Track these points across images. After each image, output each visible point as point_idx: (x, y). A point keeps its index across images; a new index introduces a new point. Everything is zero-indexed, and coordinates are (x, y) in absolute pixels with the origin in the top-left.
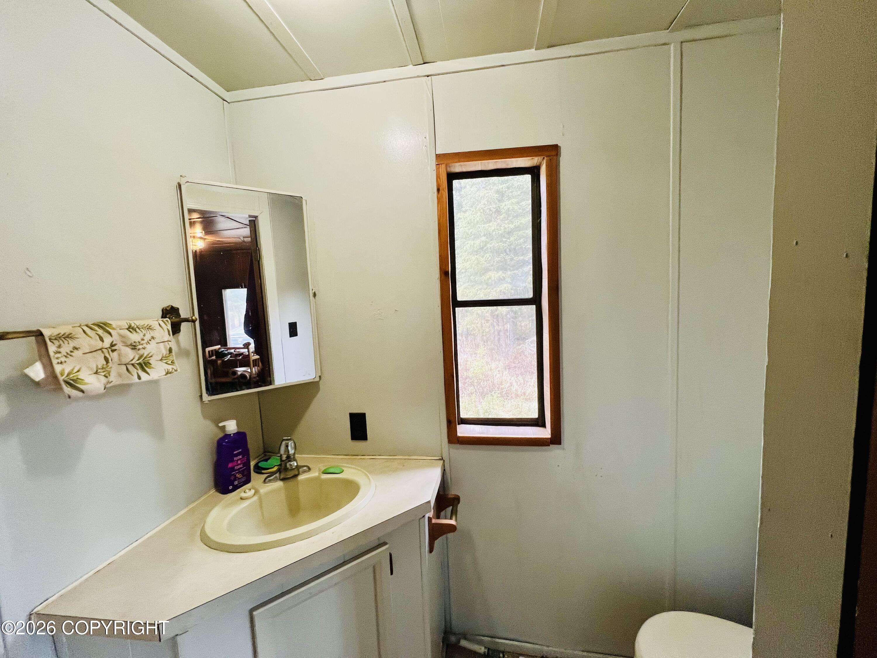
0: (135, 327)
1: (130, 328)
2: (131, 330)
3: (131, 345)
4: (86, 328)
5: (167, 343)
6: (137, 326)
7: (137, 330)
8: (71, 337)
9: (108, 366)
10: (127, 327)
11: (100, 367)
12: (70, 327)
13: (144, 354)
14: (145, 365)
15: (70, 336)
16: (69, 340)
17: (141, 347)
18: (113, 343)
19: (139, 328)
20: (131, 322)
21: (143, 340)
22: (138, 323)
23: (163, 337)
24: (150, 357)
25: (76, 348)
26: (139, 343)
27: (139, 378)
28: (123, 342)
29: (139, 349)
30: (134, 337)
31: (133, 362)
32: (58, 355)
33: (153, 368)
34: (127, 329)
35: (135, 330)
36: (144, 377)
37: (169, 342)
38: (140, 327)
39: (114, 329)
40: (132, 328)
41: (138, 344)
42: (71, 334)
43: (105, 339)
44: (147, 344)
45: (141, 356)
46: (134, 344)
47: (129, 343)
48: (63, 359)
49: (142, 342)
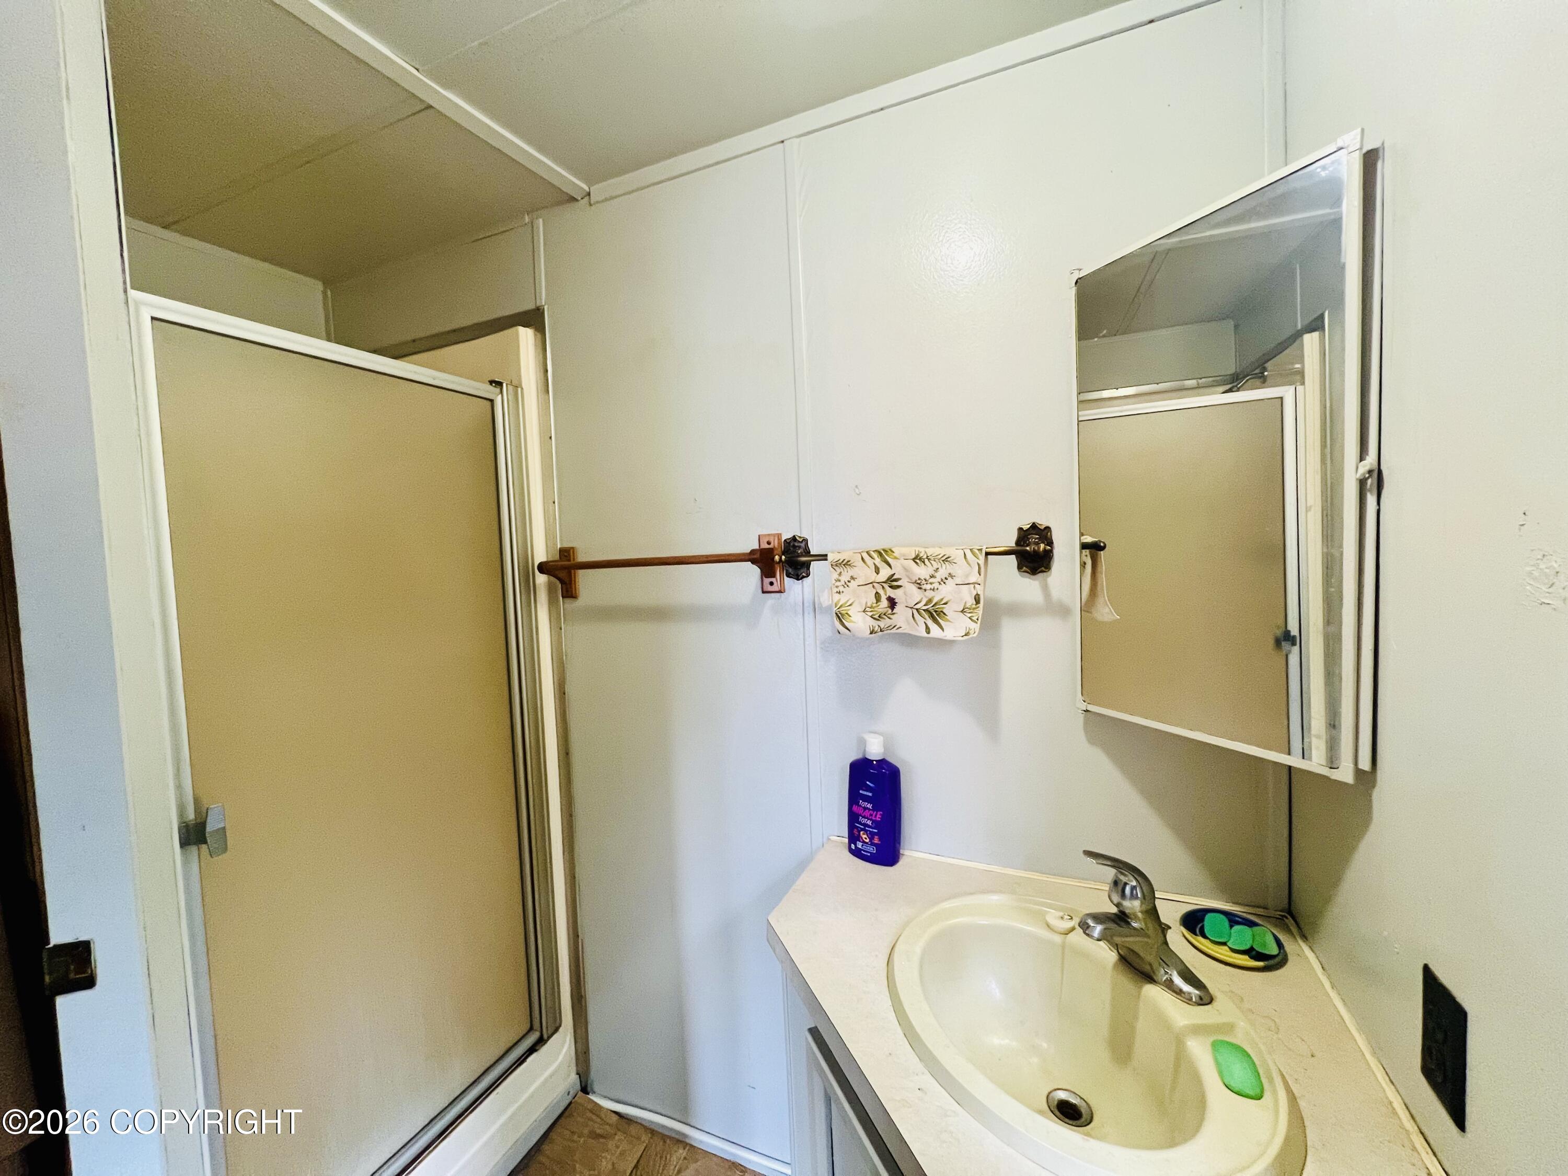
0: (925, 557)
1: (917, 559)
2: (918, 561)
3: (915, 582)
4: (865, 556)
5: (972, 586)
6: (927, 556)
7: (926, 561)
8: (850, 565)
9: (878, 606)
10: (914, 556)
11: (869, 605)
12: (851, 553)
13: (933, 597)
14: (937, 615)
15: (849, 563)
16: (849, 569)
17: (928, 587)
18: (895, 577)
19: (929, 560)
20: (922, 550)
21: (932, 576)
22: (930, 551)
23: (967, 576)
24: (944, 604)
25: (852, 578)
26: (926, 580)
27: (928, 630)
28: (908, 577)
29: (925, 590)
30: (922, 572)
31: (917, 606)
32: (838, 584)
33: (948, 621)
34: (914, 560)
35: (924, 562)
36: (935, 631)
37: (976, 585)
38: (932, 558)
39: (896, 558)
40: (920, 559)
41: (924, 582)
42: (849, 561)
43: (881, 571)
44: (940, 584)
45: (930, 601)
46: (919, 582)
47: (914, 581)
48: (841, 589)
49: (932, 580)
